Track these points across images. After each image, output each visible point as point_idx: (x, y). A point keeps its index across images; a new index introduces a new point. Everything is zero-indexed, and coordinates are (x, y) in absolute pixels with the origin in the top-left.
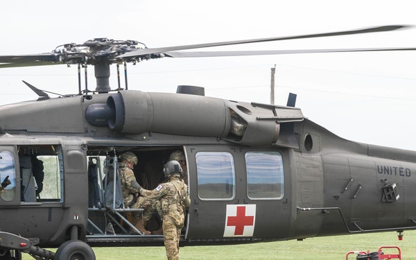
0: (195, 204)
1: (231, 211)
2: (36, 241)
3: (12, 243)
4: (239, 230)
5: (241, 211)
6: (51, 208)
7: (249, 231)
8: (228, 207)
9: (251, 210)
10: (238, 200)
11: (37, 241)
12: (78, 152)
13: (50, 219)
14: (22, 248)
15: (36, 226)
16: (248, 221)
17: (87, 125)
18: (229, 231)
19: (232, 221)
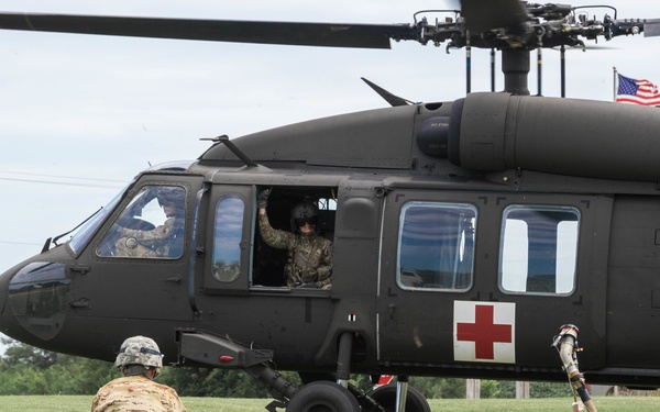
0: (390, 295)
1: (464, 312)
2: (267, 355)
3: (206, 355)
4: (484, 350)
5: (484, 315)
6: (310, 298)
7: (504, 352)
8: (458, 304)
9: (504, 314)
10: (479, 293)
11: (269, 355)
12: (365, 200)
13: (308, 318)
14: (225, 364)
15: (284, 329)
16: (502, 333)
17: (417, 155)
18: (464, 350)
19: (466, 332)
